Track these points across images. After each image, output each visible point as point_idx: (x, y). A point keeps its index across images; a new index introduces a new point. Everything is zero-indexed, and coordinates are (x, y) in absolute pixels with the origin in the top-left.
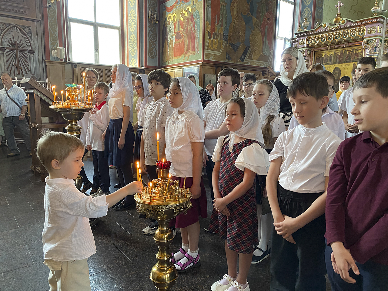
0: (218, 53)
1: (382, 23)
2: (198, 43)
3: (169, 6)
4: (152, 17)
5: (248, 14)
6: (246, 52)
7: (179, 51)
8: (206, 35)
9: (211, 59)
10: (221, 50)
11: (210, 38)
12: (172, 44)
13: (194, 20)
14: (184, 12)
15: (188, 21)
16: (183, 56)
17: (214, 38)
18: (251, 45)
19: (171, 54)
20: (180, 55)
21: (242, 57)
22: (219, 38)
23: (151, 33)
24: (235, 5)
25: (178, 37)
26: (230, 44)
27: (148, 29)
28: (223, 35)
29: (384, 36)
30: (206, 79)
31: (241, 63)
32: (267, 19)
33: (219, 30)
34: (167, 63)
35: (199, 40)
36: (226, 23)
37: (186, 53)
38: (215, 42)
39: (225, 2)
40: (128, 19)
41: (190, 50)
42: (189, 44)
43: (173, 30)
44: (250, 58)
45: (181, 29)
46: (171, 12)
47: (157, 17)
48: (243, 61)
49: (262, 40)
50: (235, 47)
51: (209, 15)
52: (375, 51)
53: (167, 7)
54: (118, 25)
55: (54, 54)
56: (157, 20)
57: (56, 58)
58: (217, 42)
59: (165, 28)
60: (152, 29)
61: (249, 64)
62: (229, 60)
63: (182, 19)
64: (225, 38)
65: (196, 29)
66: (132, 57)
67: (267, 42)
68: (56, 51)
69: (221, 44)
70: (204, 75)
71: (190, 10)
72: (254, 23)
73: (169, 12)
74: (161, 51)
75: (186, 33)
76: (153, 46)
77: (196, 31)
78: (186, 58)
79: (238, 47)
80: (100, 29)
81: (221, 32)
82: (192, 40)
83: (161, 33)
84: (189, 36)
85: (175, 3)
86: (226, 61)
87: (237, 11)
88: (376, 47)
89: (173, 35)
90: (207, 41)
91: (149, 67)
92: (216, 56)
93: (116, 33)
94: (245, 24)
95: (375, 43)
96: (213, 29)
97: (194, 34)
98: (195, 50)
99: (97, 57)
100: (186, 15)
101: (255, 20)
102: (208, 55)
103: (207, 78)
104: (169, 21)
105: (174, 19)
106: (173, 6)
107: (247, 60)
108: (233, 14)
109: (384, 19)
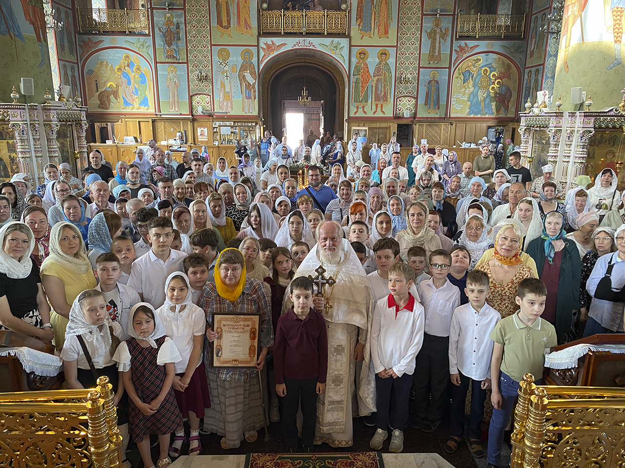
1: (24, 109)
29: (28, 120)
52: (23, 134)
88: (23, 131)
95: (21, 128)
109: (25, 106)
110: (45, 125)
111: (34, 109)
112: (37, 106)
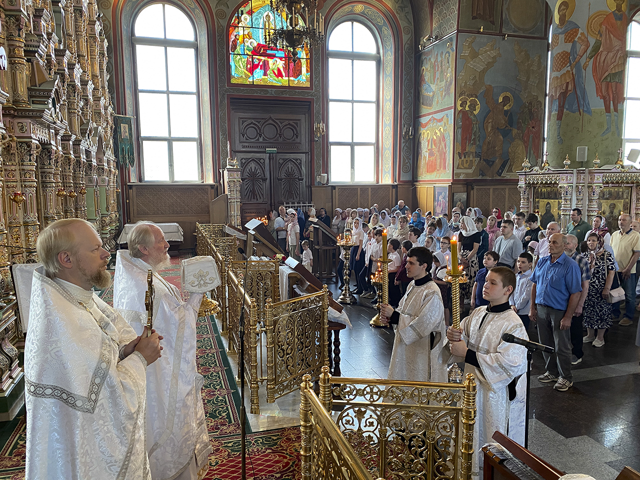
0: (470, 171)
2: (449, 163)
3: (424, 123)
4: (407, 132)
5: (506, 127)
6: (503, 166)
7: (432, 168)
8: (457, 156)
9: (461, 178)
10: (474, 168)
11: (460, 158)
12: (426, 160)
13: (445, 141)
14: (437, 131)
15: (440, 140)
16: (435, 173)
17: (465, 157)
18: (511, 158)
19: (424, 170)
20: (432, 172)
21: (499, 171)
22: (471, 156)
23: (405, 148)
24: (490, 121)
25: (431, 154)
26: (484, 160)
27: (403, 145)
28: (476, 152)
29: (574, 183)
30: (455, 198)
31: (499, 178)
32: (531, 128)
33: (470, 148)
34: (421, 178)
35: (449, 160)
36: (479, 141)
37: (438, 170)
38: (467, 160)
39: (477, 121)
40: (384, 135)
41: (442, 169)
42: (440, 162)
43: (427, 146)
44: (510, 170)
45: (434, 147)
46: (425, 129)
47: (412, 133)
48: (500, 176)
49: (525, 152)
50: (490, 163)
51: (459, 136)
52: (567, 195)
53: (422, 124)
54: (373, 141)
55: (318, 180)
56: (411, 135)
57: (319, 182)
58: (469, 161)
59: (419, 143)
60: (407, 144)
61: (508, 177)
62: (483, 176)
63: (435, 138)
64: (478, 155)
65: (447, 149)
66: (386, 173)
67: (532, 152)
68: (320, 177)
69: (474, 161)
70: (453, 194)
71: (442, 130)
72: (514, 134)
73: (423, 128)
74: (415, 166)
75: (438, 152)
76: (407, 161)
77: (446, 151)
78: (438, 175)
79: (493, 162)
80: (356, 147)
81: (474, 151)
82: (443, 159)
83: (416, 148)
84: (441, 155)
85: (429, 121)
86: (480, 178)
87: (492, 127)
89: (426, 152)
90: (457, 161)
91: (402, 182)
92: (467, 174)
93: (371, 150)
94: (502, 138)
95: (565, 189)
96: (463, 148)
97: (445, 153)
98: (445, 169)
99: (353, 174)
100: (439, 134)
101: (515, 131)
102: (459, 175)
103: (456, 196)
104: (424, 137)
105: (428, 136)
106: (427, 123)
107: (505, 173)
108: (487, 130)
109: (572, 170)
110: (589, 187)
111: (582, 173)
112: (584, 170)
